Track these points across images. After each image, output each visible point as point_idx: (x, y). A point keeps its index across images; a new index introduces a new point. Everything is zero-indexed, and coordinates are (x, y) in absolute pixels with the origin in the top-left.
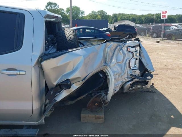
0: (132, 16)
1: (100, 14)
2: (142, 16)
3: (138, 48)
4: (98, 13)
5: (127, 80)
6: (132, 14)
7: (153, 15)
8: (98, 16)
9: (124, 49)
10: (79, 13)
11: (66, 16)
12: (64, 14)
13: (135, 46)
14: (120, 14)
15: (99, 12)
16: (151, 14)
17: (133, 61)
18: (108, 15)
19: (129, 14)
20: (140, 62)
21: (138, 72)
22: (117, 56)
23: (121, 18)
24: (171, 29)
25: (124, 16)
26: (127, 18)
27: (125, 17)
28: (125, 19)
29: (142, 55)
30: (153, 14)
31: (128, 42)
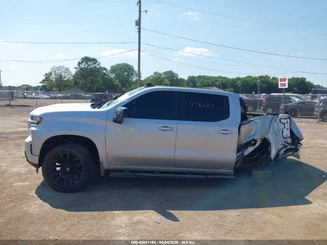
0: (221, 79)
1: (168, 77)
2: (238, 79)
3: (288, 120)
4: (163, 75)
5: (282, 147)
6: (220, 77)
7: (255, 79)
8: (165, 80)
9: (278, 120)
10: (132, 74)
11: (111, 80)
12: (108, 76)
13: (286, 118)
14: (200, 77)
15: (165, 73)
16: (251, 77)
17: (285, 131)
18: (181, 79)
19: (214, 77)
20: (291, 132)
21: (289, 140)
22: (273, 126)
23: (202, 84)
24: (292, 102)
25: (207, 81)
26: (212, 83)
27: (209, 81)
28: (208, 86)
29: (292, 125)
30: (255, 77)
31: (280, 115)
